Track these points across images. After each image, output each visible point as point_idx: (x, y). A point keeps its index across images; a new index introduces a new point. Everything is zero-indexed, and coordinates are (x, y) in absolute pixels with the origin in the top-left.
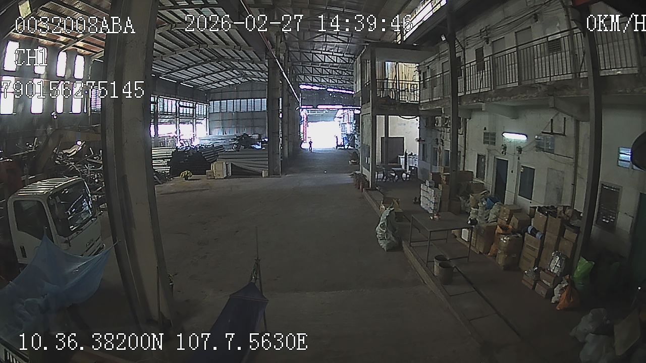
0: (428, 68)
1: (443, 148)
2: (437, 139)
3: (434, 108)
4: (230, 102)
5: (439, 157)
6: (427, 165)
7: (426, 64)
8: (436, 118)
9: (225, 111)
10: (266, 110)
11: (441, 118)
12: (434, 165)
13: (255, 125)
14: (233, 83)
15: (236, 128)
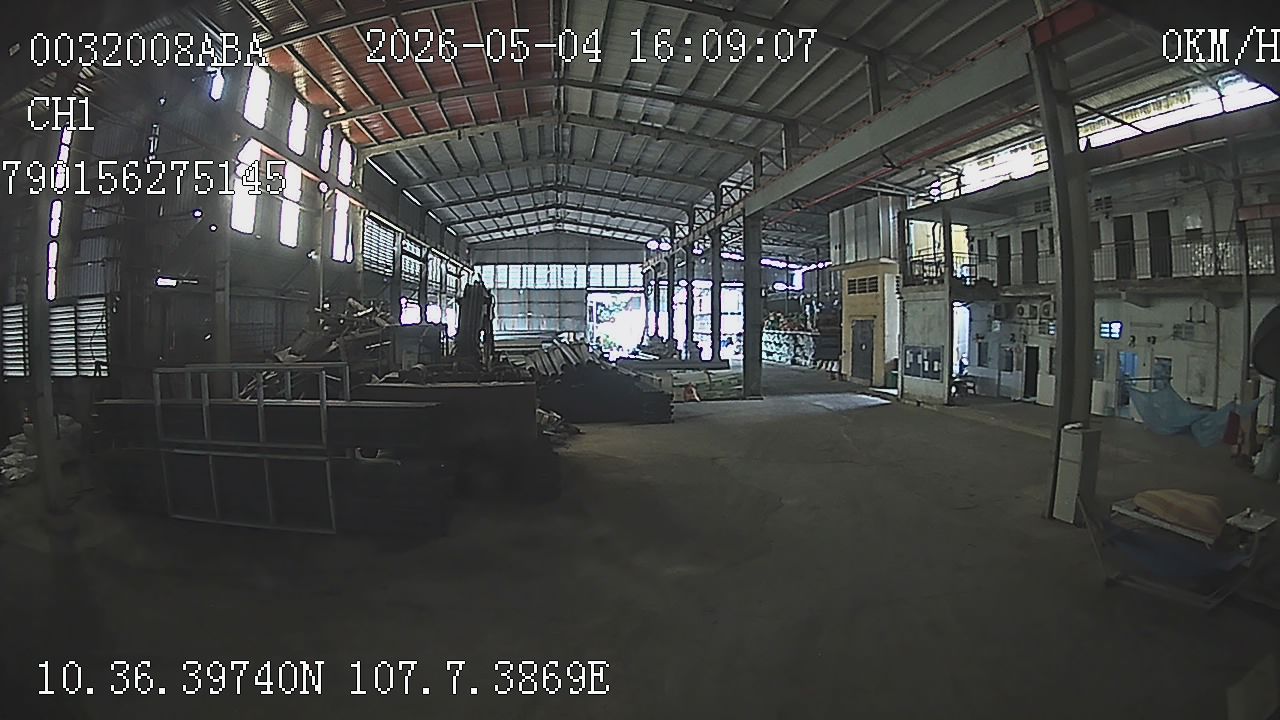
0: (992, 235)
1: (1024, 345)
2: (1013, 335)
3: (1035, 294)
4: (515, 269)
5: (1018, 358)
6: (990, 372)
7: (987, 228)
8: (1019, 306)
9: (505, 286)
10: (585, 286)
11: (1028, 306)
12: (1006, 370)
13: (563, 315)
14: (525, 233)
15: (527, 320)
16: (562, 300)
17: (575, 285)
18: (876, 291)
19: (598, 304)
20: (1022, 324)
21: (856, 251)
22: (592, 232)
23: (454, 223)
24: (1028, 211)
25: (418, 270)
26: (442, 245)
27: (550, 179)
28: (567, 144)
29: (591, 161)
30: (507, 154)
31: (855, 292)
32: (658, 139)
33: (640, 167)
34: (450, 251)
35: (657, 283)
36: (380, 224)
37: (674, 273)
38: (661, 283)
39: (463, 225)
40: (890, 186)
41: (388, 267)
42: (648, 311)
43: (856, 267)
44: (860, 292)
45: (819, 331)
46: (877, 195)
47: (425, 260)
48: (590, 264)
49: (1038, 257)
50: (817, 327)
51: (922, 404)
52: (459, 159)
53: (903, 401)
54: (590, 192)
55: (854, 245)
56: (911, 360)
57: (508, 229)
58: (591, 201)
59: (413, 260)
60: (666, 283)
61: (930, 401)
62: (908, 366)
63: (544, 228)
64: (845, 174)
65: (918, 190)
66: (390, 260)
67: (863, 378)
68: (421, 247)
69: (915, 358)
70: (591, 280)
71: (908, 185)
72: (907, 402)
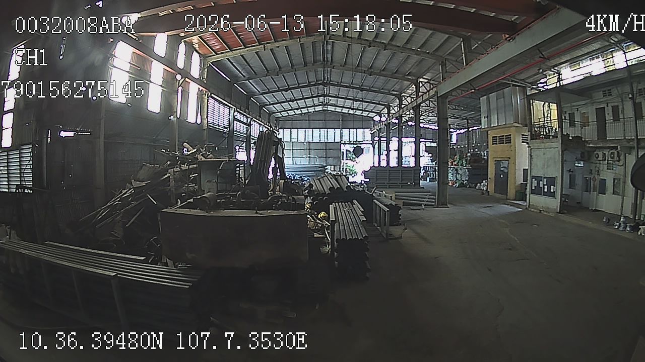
0: (578, 111)
1: (598, 177)
2: (591, 170)
3: (608, 145)
4: (301, 131)
5: (594, 184)
6: (577, 192)
7: (574, 106)
8: (595, 153)
9: (296, 140)
10: (340, 141)
11: (601, 152)
12: (585, 191)
13: (328, 156)
14: (307, 111)
15: (308, 158)
16: (328, 148)
17: (335, 140)
18: (510, 143)
19: (347, 151)
20: (597, 163)
21: (498, 119)
22: (343, 111)
23: (267, 105)
24: (598, 95)
25: (245, 131)
26: (260, 116)
27: (320, 79)
28: (329, 56)
29: (344, 66)
30: (294, 62)
31: (496, 144)
32: (385, 50)
33: (372, 70)
34: (265, 121)
35: (380, 139)
36: (220, 102)
37: (390, 133)
38: (382, 139)
39: (271, 106)
40: (517, 81)
41: (225, 128)
42: (374, 155)
43: (496, 129)
44: (499, 144)
45: (471, 166)
46: (510, 86)
47: (250, 125)
48: (342, 129)
49: (606, 124)
50: (469, 164)
51: (542, 212)
52: (266, 66)
53: (530, 209)
54: (343, 86)
55: (496, 116)
56: (536, 185)
57: (297, 109)
58: (343, 92)
59: (241, 124)
60: (386, 139)
61: (548, 210)
62: (533, 188)
63: (318, 108)
64: (493, 73)
65: (532, 84)
66: (226, 123)
67: (502, 194)
68: (247, 117)
69: (538, 184)
70: (343, 137)
71: (527, 81)
72: (532, 210)
